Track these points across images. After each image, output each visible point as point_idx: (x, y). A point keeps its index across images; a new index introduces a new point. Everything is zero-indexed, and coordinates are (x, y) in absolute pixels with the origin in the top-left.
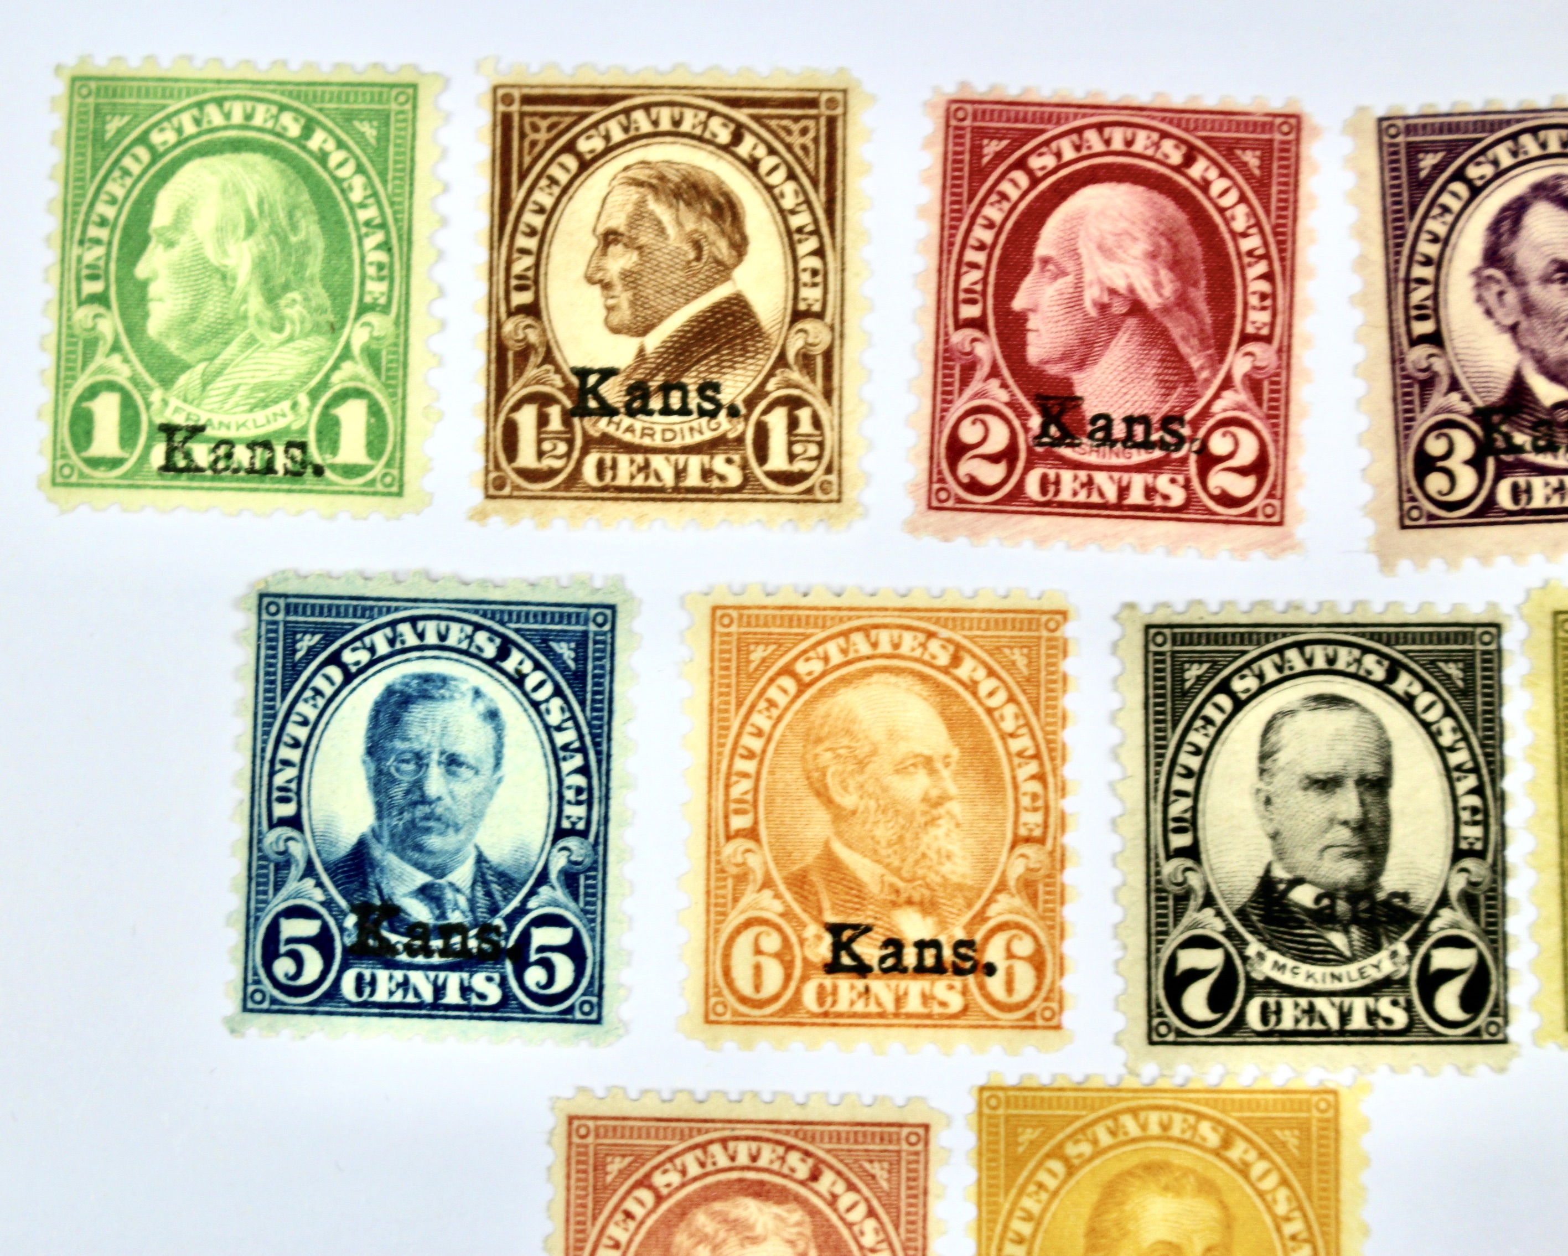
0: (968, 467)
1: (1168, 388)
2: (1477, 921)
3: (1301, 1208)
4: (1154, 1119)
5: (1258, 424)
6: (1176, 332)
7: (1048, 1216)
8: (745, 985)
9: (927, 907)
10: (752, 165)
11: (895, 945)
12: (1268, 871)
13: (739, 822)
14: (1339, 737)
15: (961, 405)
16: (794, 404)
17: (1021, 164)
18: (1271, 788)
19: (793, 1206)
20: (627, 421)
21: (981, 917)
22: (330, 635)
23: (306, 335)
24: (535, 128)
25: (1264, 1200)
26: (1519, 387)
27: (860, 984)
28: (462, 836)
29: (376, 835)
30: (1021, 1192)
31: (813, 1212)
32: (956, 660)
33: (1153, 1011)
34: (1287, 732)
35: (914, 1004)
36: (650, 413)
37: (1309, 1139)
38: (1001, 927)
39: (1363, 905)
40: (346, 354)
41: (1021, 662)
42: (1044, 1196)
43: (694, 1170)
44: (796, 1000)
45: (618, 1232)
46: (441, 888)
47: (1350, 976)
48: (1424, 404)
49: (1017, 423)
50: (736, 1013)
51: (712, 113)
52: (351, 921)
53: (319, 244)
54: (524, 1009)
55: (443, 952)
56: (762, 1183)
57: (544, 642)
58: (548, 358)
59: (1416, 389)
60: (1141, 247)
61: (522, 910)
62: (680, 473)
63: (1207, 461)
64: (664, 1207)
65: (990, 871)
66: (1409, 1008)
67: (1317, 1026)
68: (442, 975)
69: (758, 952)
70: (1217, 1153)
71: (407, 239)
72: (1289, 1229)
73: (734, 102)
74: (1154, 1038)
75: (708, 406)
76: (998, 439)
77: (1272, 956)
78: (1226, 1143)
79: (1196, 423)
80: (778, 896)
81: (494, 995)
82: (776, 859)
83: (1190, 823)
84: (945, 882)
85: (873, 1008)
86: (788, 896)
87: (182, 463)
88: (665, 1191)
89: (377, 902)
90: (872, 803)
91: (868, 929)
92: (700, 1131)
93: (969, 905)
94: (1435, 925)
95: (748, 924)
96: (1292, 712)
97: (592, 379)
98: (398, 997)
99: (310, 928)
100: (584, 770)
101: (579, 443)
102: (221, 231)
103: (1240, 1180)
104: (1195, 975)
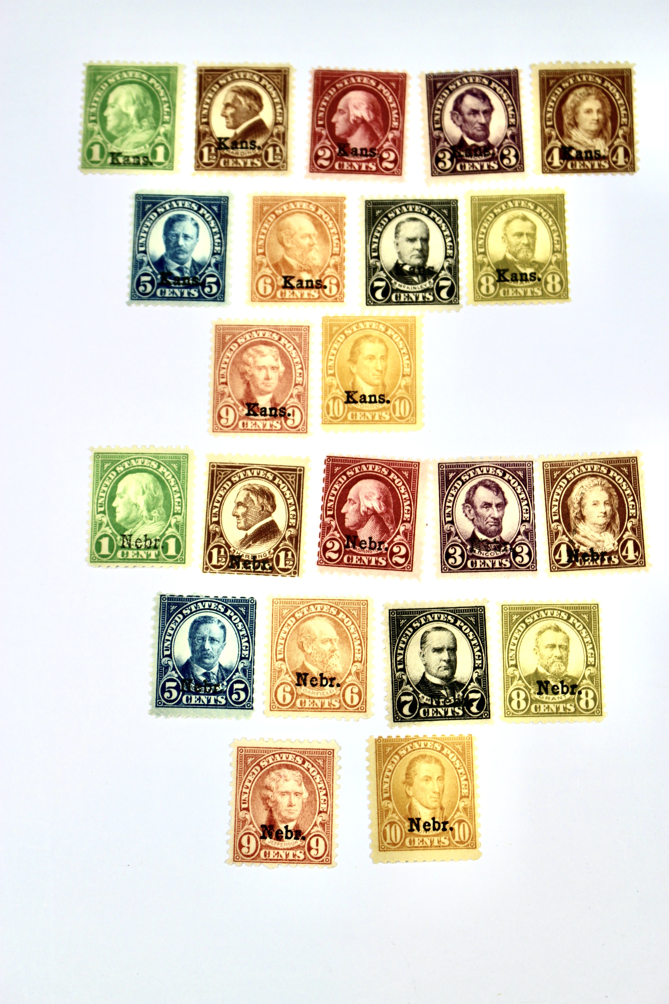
0: (320, 162)
1: (371, 141)
2: (451, 274)
3: (406, 346)
4: (368, 324)
5: (395, 150)
6: (374, 127)
7: (340, 349)
8: (262, 291)
9: (309, 271)
10: (264, 87)
11: (301, 281)
12: (397, 261)
13: (260, 251)
14: (416, 228)
15: (318, 146)
16: (275, 146)
17: (334, 86)
18: (398, 241)
19: (274, 347)
20: (231, 150)
21: (323, 274)
22: (154, 204)
23: (148, 129)
24: (208, 78)
25: (396, 344)
26: (462, 140)
27: (291, 291)
28: (188, 255)
29: (166, 255)
30: (333, 343)
31: (279, 349)
32: (317, 210)
33: (367, 297)
34: (402, 227)
35: (306, 296)
36: (237, 148)
37: (408, 328)
38: (328, 276)
39: (422, 270)
40: (159, 134)
41: (334, 210)
42: (339, 344)
43: (248, 338)
44: (275, 296)
45: (229, 354)
46: (182, 268)
47: (418, 287)
48: (438, 145)
49: (332, 150)
50: (259, 299)
51: (254, 74)
52: (159, 277)
53: (152, 107)
54: (204, 298)
55: (183, 284)
56: (266, 341)
57: (210, 206)
58: (211, 135)
59: (436, 141)
60: (364, 106)
61: (204, 273)
62: (245, 163)
63: (382, 159)
64: (241, 347)
65: (325, 262)
66: (434, 296)
67: (410, 300)
68: (183, 290)
69: (265, 283)
70: (384, 332)
71: (174, 105)
72: (402, 351)
73: (260, 71)
74: (368, 304)
75: (252, 146)
76: (328, 154)
77: (398, 283)
78: (387, 330)
79: (379, 150)
80: (270, 269)
81: (196, 294)
82: (270, 260)
83: (377, 250)
84: (314, 265)
85: (295, 297)
86: (273, 269)
87: (116, 162)
88: (241, 344)
89: (166, 271)
90: (295, 246)
91: (292, 277)
92: (250, 328)
93: (320, 271)
94: (440, 275)
95: (262, 276)
96: (403, 222)
97: (223, 140)
98: (171, 295)
99: (148, 278)
100: (220, 238)
101: (219, 156)
102: (127, 105)
103: (390, 339)
104: (378, 288)
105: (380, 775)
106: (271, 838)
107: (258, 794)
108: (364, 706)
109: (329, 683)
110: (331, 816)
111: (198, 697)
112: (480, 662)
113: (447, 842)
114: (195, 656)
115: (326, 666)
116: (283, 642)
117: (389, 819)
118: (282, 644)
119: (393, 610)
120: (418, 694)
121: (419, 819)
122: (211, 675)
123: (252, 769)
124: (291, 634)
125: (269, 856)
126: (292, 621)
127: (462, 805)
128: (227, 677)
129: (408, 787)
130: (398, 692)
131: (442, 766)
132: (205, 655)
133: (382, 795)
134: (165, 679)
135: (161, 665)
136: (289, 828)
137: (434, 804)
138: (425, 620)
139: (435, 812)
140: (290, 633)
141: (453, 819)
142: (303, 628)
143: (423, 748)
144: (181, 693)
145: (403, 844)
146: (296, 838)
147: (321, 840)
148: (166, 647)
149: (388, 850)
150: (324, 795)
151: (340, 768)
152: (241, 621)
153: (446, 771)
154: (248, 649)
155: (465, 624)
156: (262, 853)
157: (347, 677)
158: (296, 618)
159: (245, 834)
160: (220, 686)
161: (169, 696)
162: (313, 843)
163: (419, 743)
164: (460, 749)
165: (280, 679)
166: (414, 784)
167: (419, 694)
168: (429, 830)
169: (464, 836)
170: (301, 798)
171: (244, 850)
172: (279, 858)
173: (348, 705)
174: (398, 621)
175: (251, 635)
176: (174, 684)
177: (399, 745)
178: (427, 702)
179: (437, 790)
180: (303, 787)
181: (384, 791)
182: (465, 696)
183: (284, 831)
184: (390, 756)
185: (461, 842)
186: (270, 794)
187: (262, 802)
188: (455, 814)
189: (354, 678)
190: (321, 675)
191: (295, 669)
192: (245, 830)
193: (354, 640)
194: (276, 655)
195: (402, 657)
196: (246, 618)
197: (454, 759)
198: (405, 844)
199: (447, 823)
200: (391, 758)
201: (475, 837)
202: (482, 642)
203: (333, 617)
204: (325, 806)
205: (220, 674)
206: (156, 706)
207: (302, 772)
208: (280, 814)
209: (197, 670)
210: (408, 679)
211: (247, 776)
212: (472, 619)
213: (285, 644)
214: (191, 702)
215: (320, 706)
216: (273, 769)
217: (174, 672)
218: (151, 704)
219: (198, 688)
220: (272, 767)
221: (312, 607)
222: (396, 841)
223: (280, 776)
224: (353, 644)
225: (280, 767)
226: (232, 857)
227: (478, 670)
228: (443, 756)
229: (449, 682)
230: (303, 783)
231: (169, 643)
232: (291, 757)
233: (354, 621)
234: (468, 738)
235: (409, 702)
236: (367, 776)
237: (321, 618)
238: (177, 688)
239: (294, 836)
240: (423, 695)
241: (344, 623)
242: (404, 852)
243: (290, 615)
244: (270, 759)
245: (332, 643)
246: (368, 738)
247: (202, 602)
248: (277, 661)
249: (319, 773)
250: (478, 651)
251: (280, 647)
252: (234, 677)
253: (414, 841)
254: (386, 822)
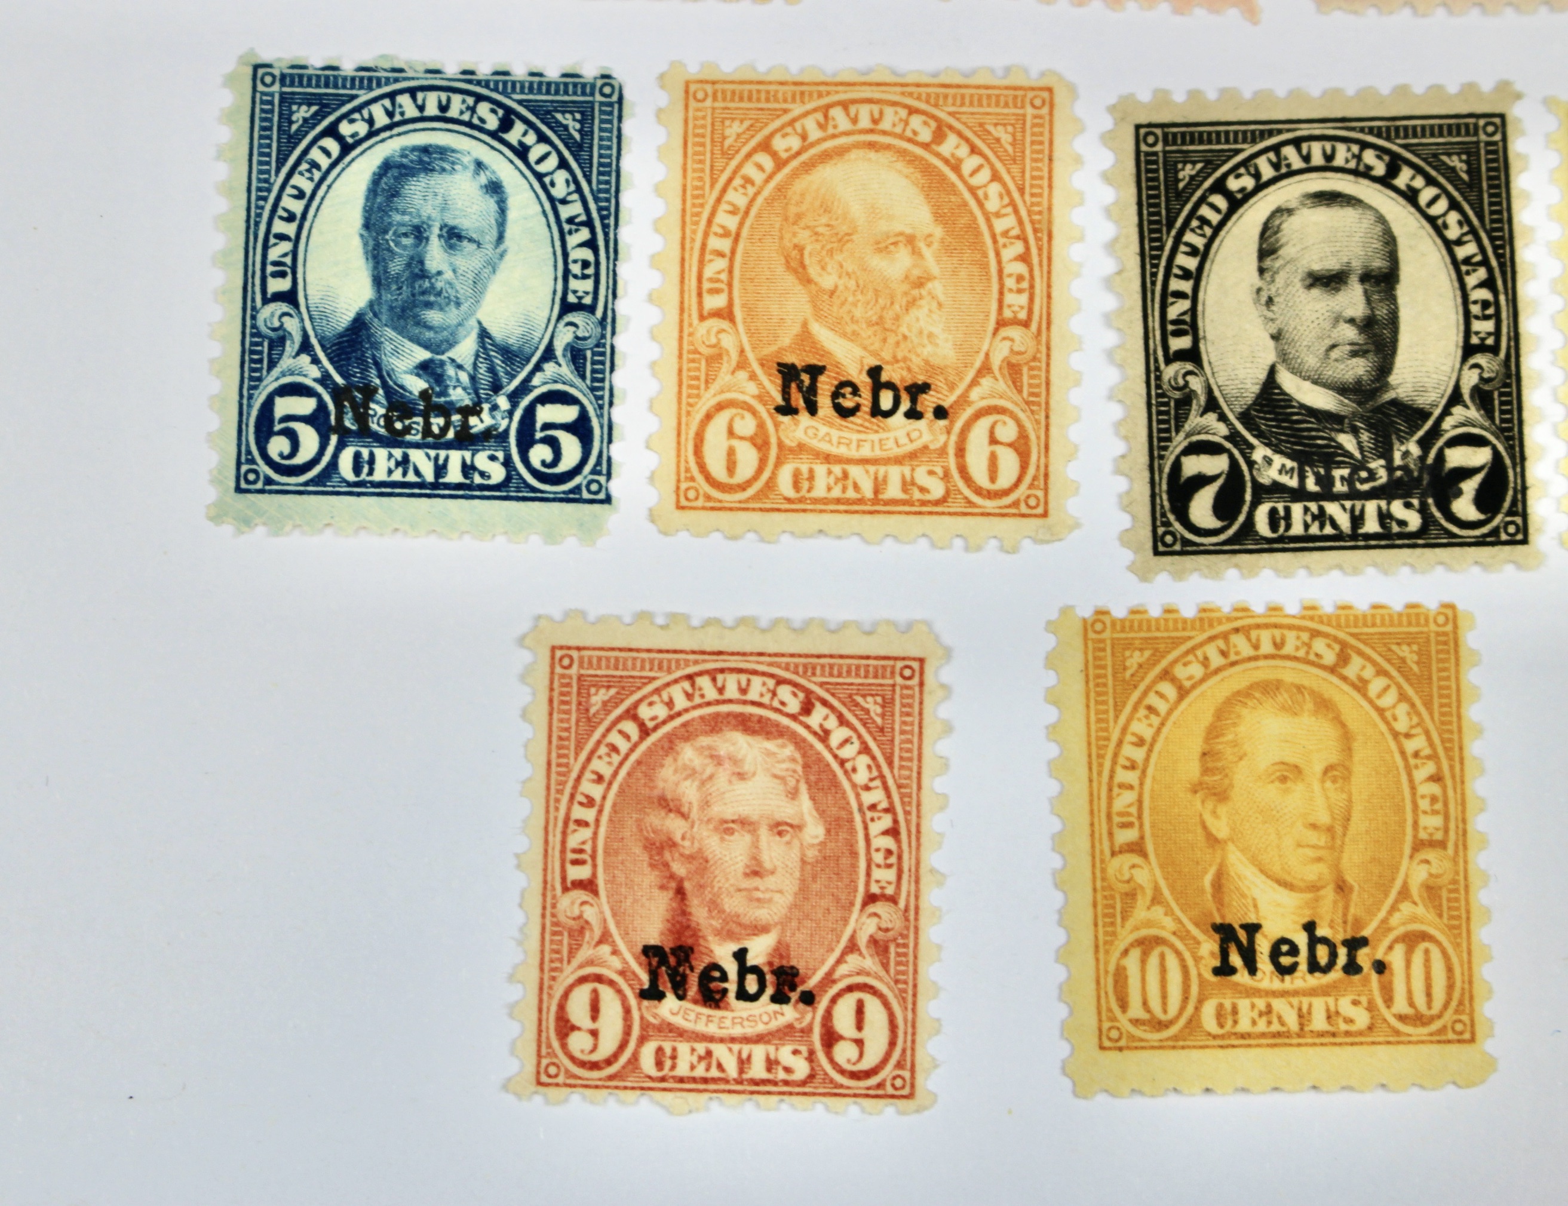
105: (1100, 756)
106: (681, 998)
107: (629, 830)
108: (1040, 494)
109: (905, 405)
110: (912, 916)
111: (398, 453)
112: (1488, 326)
113: (1362, 1019)
114: (387, 297)
115: (892, 339)
116: (725, 245)
117: (1137, 928)
118: (721, 255)
119: (1150, 125)
120: (1247, 448)
121: (1253, 929)
122: (451, 371)
123: (608, 730)
124: (759, 216)
125: (673, 1067)
126: (760, 167)
127: (1419, 875)
128: (513, 377)
129: (1210, 805)
130: (1169, 439)
131: (1343, 725)
132: (423, 293)
133: (1111, 834)
134: (270, 384)
135: (258, 334)
136: (752, 960)
137: (1313, 872)
138: (1276, 166)
139: (1317, 900)
140: (753, 212)
141: (1385, 927)
142: (802, 195)
143: (1266, 657)
144: (334, 439)
145: (1194, 1023)
146: (779, 998)
147: (874, 1009)
148: (275, 264)
149: (1135, 1045)
150: (886, 833)
151: (948, 728)
152: (563, 164)
153: (1356, 745)
154: (590, 271)
155: (1430, 181)
156: (647, 1054)
157: (974, 383)
158: (774, 155)
159: (583, 980)
160: (485, 415)
161: (287, 450)
162: (844, 1020)
163: (1254, 634)
164: (1411, 658)
165: (715, 387)
166: (1235, 794)
167: (1252, 447)
168: (1291, 970)
169: (1429, 995)
170: (796, 843)
171: (579, 1042)
172: (714, 1073)
173: (978, 491)
174: (1172, 170)
175: (603, 218)
176: (306, 406)
177: (1176, 642)
178: (1285, 479)
179: (1324, 818)
180: (805, 803)
181: (1117, 819)
182: (1430, 460)
183: (732, 968)
184: (1142, 687)
185: (1418, 1019)
186: (675, 826)
187: (645, 857)
188: (1394, 908)
189: (1002, 386)
190: (874, 372)
191: (773, 348)
192: (581, 967)
193: (1001, 241)
194: (700, 295)
195: (1185, 305)
196: (584, 155)
197: (1388, 700)
198: (1199, 1026)
199: (1363, 942)
200: (1145, 693)
201: (1471, 998)
202: (1495, 248)
203: (919, 151)
204: (890, 875)
205: (483, 369)
206: (238, 490)
207: (799, 743)
208: (714, 905)
209: (396, 352)
210: (1209, 391)
211: (589, 759)
212: (1455, 162)
213: (733, 252)
214: (371, 472)
215: (868, 491)
216: (687, 733)
217: (305, 359)
218: (215, 481)
219: (400, 419)
220: (684, 725)
221: (837, 113)
222: (1165, 1011)
223: (717, 760)
224: (998, 254)
225: (715, 724)
226: (531, 1068)
227: (1480, 359)
228: (1346, 688)
229: (1370, 405)
230: (803, 788)
231: (286, 246)
232: (757, 688)
233: (998, 165)
234: (1441, 619)
235: (1211, 479)
236: (1049, 763)
237: (872, 155)
238: (317, 419)
239: (770, 991)
240: (1268, 452)
241: (961, 176)
242: (1195, 1054)
243: (753, 143)
244: (677, 693)
245: (916, 252)
246: (1054, 615)
247: (412, 92)
248: (702, 318)
249: (865, 749)
250: (1481, 285)
251: (715, 267)
252: (536, 380)
253: (1235, 1011)
254: (1126, 936)
